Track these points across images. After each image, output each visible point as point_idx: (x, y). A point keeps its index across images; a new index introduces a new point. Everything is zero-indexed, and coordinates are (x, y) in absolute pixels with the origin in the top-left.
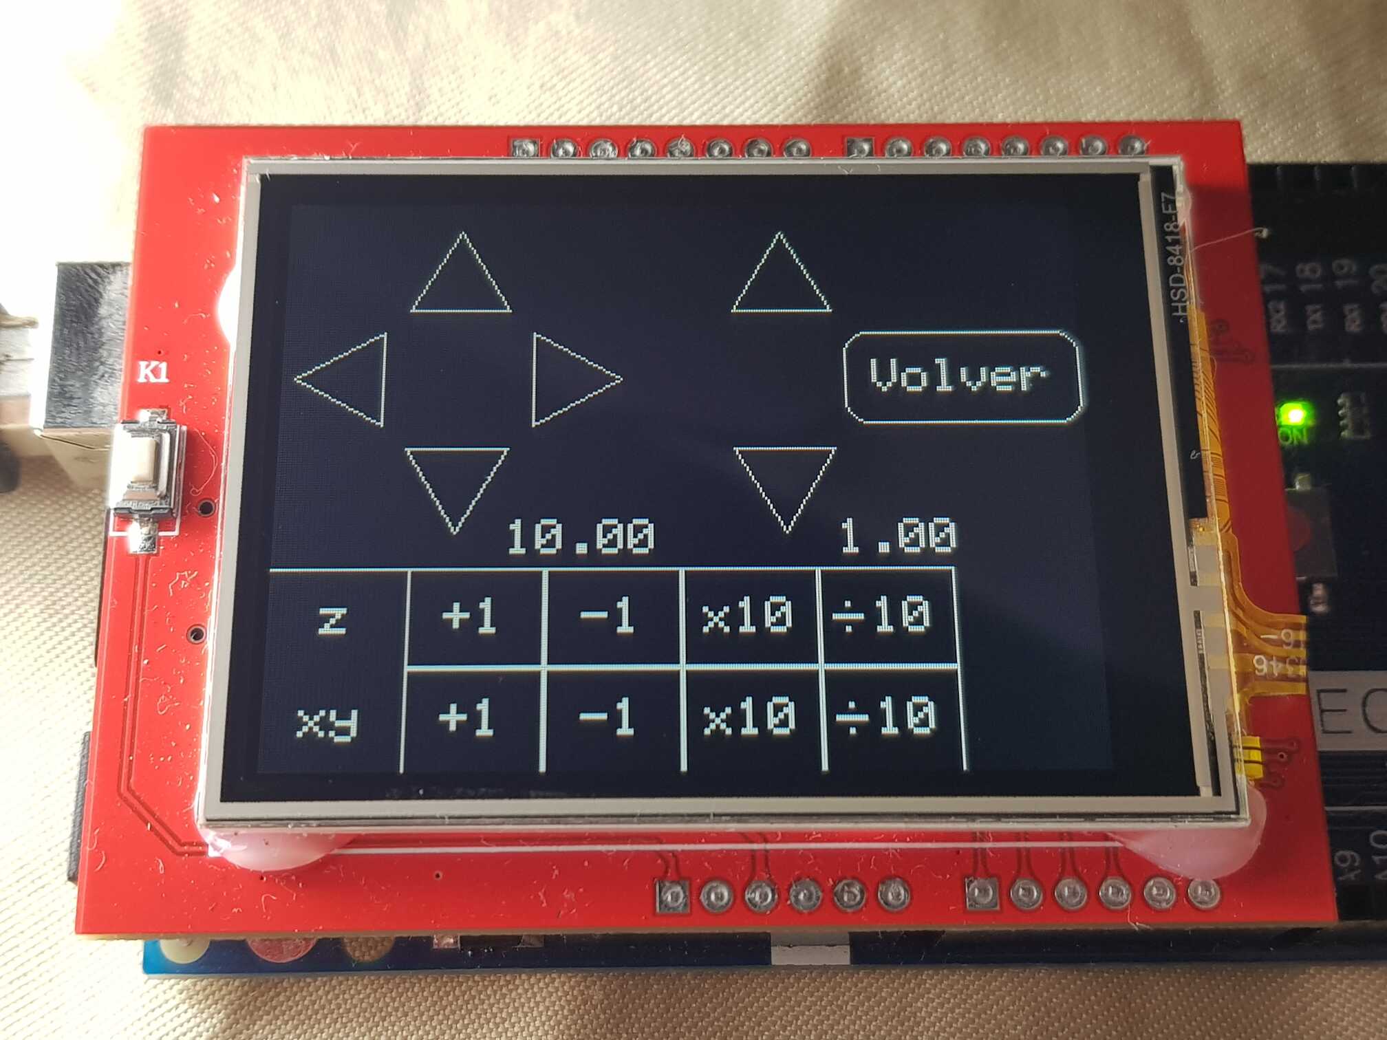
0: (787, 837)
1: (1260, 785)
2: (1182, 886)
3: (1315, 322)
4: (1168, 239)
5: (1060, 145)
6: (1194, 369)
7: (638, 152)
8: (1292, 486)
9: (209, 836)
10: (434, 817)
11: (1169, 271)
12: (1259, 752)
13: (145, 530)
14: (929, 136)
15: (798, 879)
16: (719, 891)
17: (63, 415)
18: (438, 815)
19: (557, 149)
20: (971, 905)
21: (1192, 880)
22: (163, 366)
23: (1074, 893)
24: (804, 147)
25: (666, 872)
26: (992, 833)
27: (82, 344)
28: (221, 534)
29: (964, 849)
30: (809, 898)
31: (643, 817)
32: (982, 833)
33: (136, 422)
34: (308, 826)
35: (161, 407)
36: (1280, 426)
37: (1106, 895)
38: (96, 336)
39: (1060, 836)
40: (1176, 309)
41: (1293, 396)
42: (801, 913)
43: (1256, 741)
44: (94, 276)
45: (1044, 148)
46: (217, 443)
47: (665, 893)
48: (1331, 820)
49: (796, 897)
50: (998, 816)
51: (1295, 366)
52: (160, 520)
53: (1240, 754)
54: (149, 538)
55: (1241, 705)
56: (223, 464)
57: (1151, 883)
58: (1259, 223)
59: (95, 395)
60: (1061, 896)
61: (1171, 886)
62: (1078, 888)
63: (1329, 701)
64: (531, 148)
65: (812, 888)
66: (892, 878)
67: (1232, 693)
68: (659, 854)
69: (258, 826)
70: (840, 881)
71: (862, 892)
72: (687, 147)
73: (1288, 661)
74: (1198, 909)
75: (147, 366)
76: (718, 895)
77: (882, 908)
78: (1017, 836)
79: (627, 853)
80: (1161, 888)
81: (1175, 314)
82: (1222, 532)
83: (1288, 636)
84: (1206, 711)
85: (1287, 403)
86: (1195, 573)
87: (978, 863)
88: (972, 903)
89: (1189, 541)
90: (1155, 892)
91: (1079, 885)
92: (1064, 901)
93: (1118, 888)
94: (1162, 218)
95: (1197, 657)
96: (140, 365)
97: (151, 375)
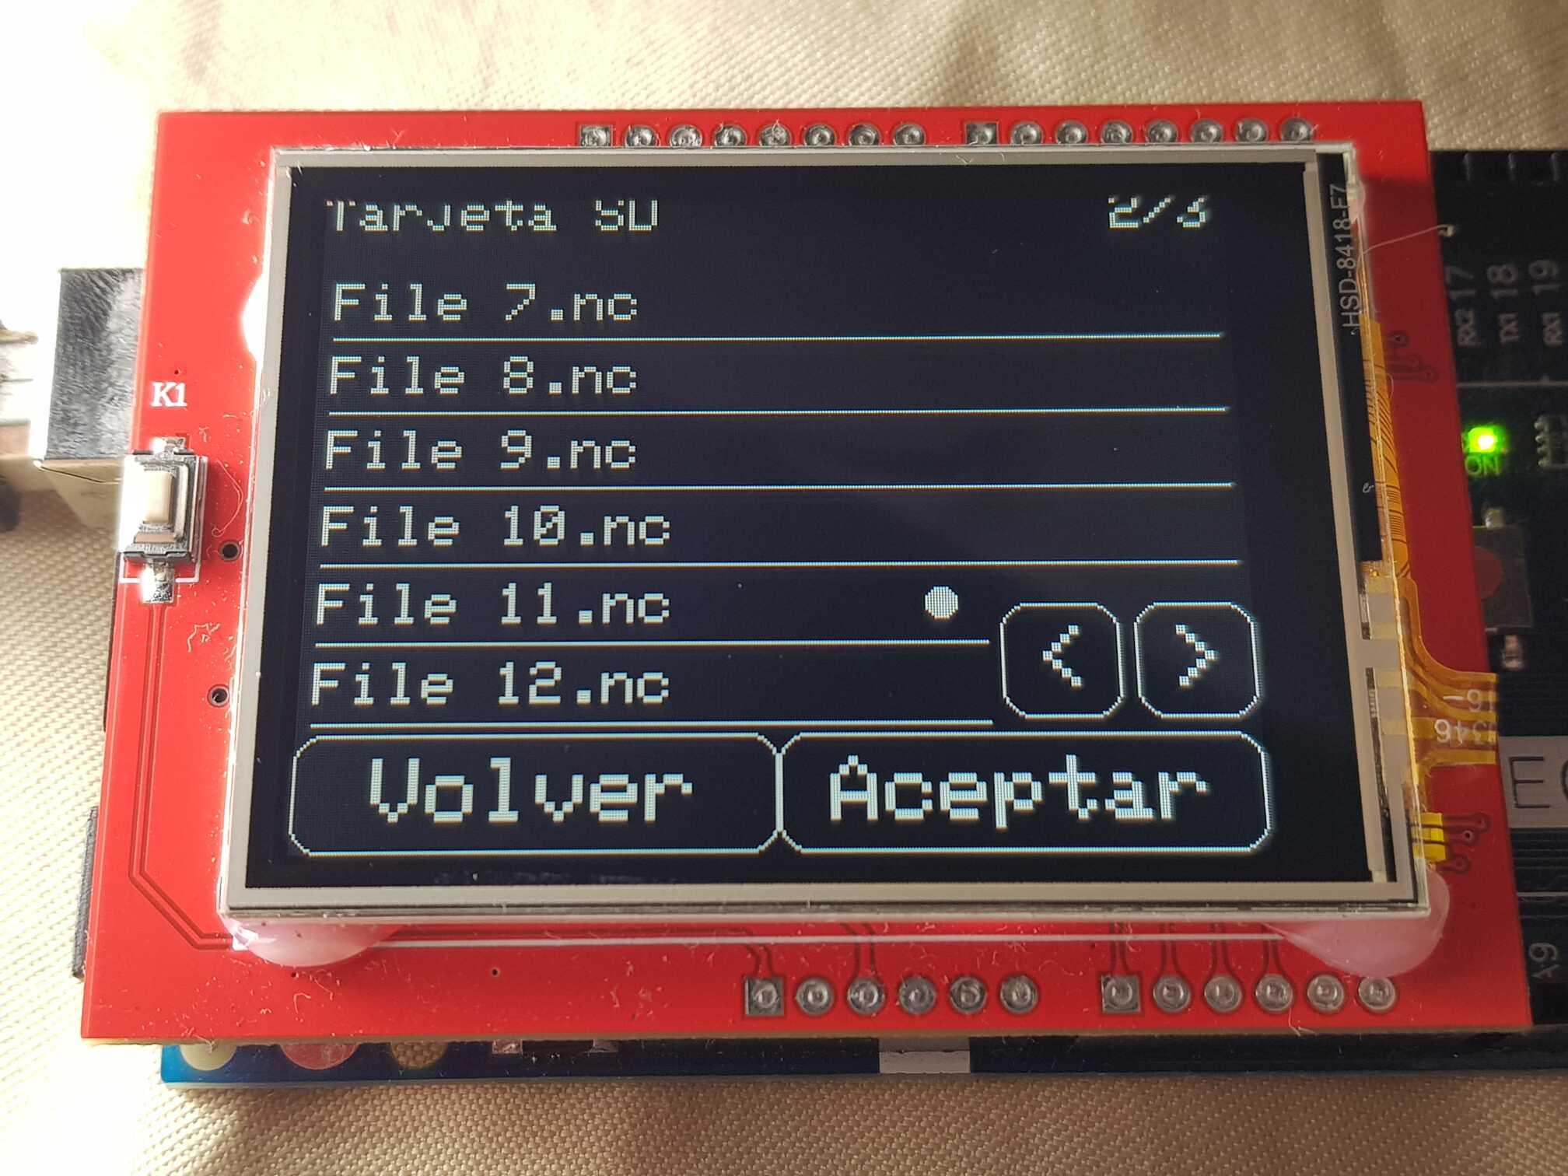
0: (896, 928)
1: (1443, 868)
2: (1351, 983)
3: (1508, 333)
4: (1338, 238)
5: (1213, 130)
6: (1367, 389)
7: (725, 140)
8: (1481, 522)
9: (233, 926)
10: (490, 906)
11: (1339, 276)
12: (1441, 831)
13: (160, 576)
14: (1063, 120)
15: (909, 976)
16: (817, 989)
17: (65, 444)
18: (494, 902)
19: (633, 136)
20: (1107, 1007)
21: (1363, 978)
22: (181, 388)
23: (1226, 993)
24: (917, 133)
25: (757, 968)
26: (1132, 925)
27: (88, 362)
28: (247, 580)
29: (1100, 942)
30: (921, 998)
31: (731, 906)
32: (1121, 924)
33: (149, 453)
34: (346, 915)
35: (178, 435)
36: (1468, 454)
37: (1264, 995)
38: (104, 353)
39: (1211, 927)
40: (1347, 320)
41: (1483, 417)
42: (911, 1016)
43: (1438, 818)
44: (101, 284)
45: (1194, 133)
46: (241, 478)
47: (756, 992)
48: (1524, 908)
49: (907, 997)
50: (1139, 905)
51: (1485, 385)
52: (177, 565)
53: (1419, 833)
54: (165, 586)
55: (1420, 776)
56: (248, 500)
57: (1316, 981)
58: (1444, 219)
59: (103, 421)
60: (1212, 996)
61: (1338, 983)
62: (1231, 987)
63: (1523, 771)
64: (603, 136)
65: (925, 988)
66: (1016, 975)
67: (1410, 763)
68: (749, 948)
69: (288, 916)
70: (957, 978)
71: (982, 991)
72: (782, 134)
73: (1474, 726)
74: (1368, 1011)
75: (162, 388)
76: (816, 995)
77: (1007, 1011)
78: (1161, 928)
79: (714, 946)
80: (1327, 988)
81: (1345, 325)
82: (1399, 577)
83: (1475, 696)
84: (1380, 784)
85: (1475, 427)
86: (1367, 624)
87: (1116, 958)
88: (1109, 1004)
89: (1361, 587)
90: (1320, 992)
91: (1232, 984)
92: (1216, 1002)
93: (1278, 988)
94: (1331, 214)
95: (1369, 722)
96: (154, 387)
97: (166, 398)
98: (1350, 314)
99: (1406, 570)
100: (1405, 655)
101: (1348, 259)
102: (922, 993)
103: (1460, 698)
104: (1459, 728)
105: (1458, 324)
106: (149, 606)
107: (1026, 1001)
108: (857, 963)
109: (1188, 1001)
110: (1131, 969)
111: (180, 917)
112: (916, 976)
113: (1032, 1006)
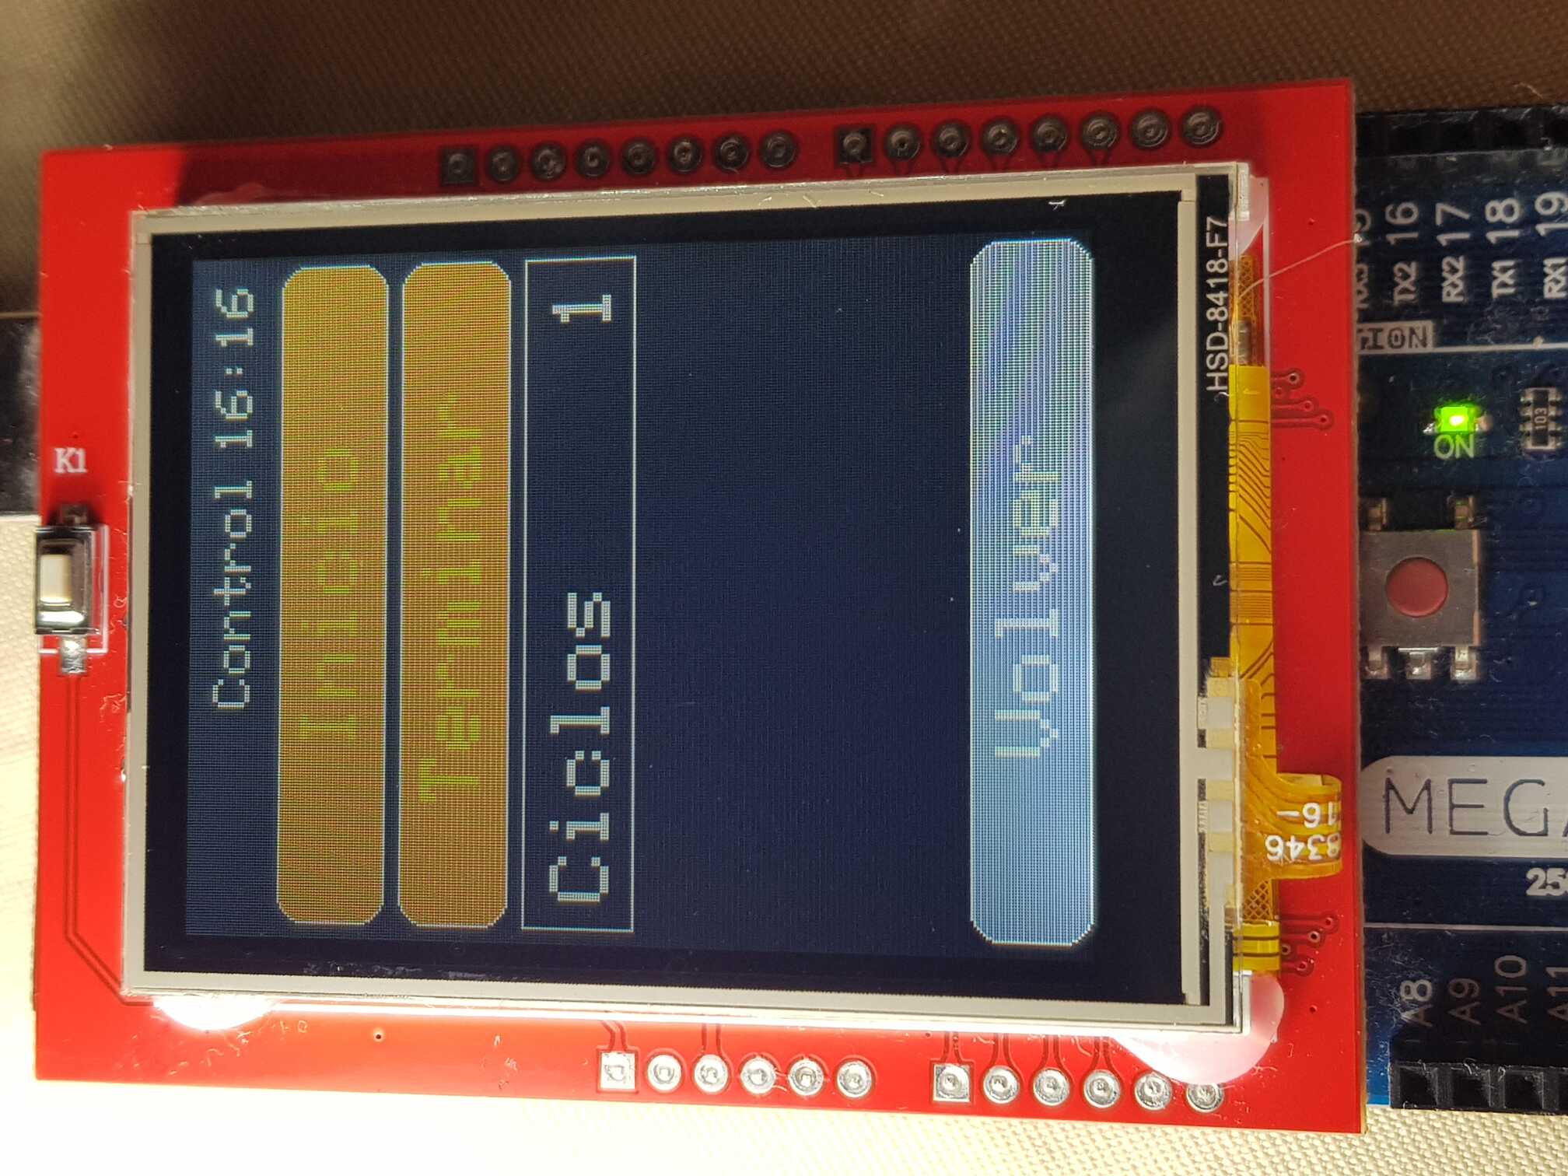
1: (1274, 974)
3: (1504, 285)
4: (1210, 283)
10: (354, 995)
11: (1208, 329)
12: (1275, 941)
15: (751, 1057)
20: (938, 1095)
21: (1188, 1085)
23: (1054, 1087)
25: (612, 1044)
29: (935, 1031)
30: (762, 1079)
36: (1437, 433)
37: (1092, 1091)
40: (1211, 382)
42: (753, 1097)
43: (1272, 928)
49: (749, 1077)
54: (78, 657)
57: (1142, 1081)
60: (1040, 1089)
61: (1167, 1084)
62: (1060, 1081)
63: (1462, 794)
66: (851, 1059)
68: (605, 1023)
70: (796, 1062)
73: (1311, 840)
74: (1196, 1113)
75: (65, 454)
77: (841, 1094)
80: (1155, 1088)
81: (1210, 388)
82: (1243, 679)
83: (1312, 811)
84: (1202, 903)
85: (1448, 405)
86: (1204, 731)
87: (949, 1049)
88: (940, 1093)
89: (1202, 689)
90: (1148, 1092)
91: (1061, 1079)
92: (1044, 1095)
93: (1106, 1084)
94: (1205, 254)
95: (1197, 837)
96: (56, 452)
97: (68, 464)
98: (1217, 375)
99: (1265, 657)
100: (1241, 766)
101: (1220, 309)
102: (764, 1074)
103: (1295, 814)
104: (1292, 844)
105: (1445, 274)
106: (66, 677)
107: (861, 1086)
108: (704, 1043)
109: (1016, 1093)
110: (963, 1059)
111: (109, 975)
112: (758, 1058)
113: (866, 1091)
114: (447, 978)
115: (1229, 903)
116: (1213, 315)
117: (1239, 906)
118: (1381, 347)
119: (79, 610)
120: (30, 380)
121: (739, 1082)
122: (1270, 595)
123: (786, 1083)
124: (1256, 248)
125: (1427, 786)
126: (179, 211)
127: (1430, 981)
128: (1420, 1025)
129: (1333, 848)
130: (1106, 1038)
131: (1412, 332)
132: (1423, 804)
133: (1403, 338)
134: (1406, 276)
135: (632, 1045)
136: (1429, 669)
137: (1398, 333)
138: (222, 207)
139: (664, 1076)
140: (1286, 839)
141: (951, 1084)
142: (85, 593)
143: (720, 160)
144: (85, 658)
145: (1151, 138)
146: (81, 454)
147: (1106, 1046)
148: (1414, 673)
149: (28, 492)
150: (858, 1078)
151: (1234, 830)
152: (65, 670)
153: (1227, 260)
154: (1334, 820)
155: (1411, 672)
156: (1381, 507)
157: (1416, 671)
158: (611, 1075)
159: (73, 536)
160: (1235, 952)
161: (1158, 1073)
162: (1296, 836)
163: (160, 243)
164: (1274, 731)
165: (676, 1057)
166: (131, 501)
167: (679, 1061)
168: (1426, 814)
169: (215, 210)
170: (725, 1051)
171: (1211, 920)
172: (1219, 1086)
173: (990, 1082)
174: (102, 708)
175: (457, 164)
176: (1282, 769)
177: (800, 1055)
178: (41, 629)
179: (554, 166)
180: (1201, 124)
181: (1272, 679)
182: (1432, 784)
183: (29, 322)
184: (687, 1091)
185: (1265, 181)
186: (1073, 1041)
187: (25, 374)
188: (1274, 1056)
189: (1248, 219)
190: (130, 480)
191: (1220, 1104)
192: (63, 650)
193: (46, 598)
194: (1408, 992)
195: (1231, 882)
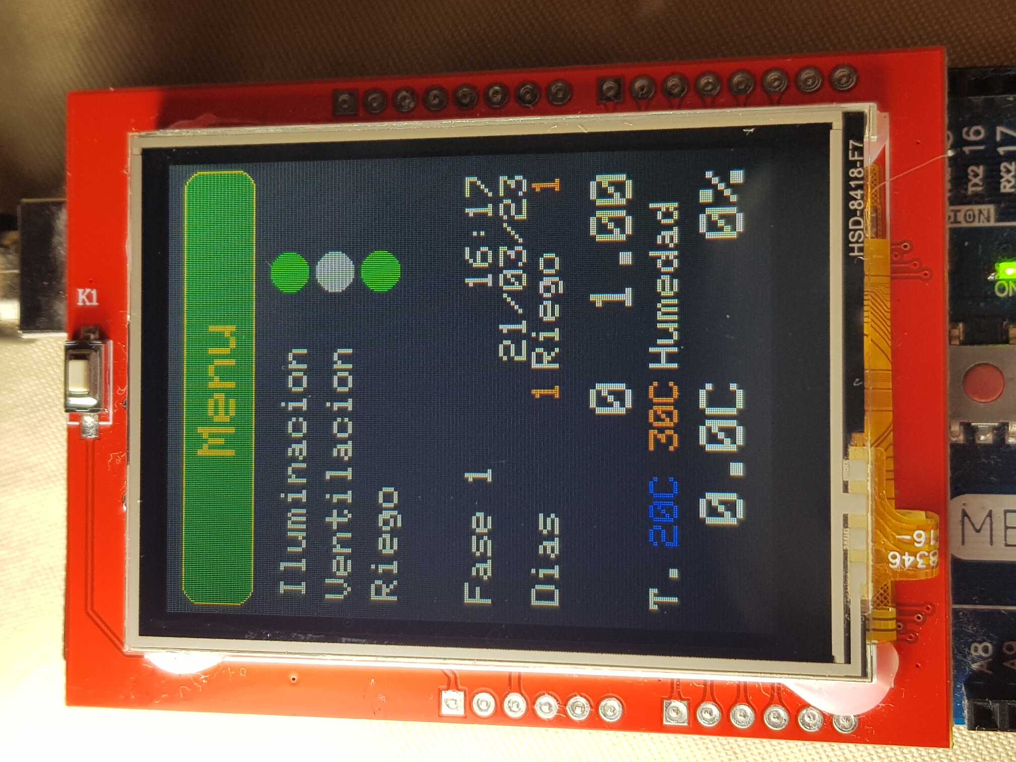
4: (852, 184)
11: (850, 215)
12: (894, 621)
17: (35, 324)
20: (667, 721)
21: (835, 715)
23: (744, 716)
25: (449, 685)
29: (664, 679)
30: (549, 709)
35: (94, 325)
36: (996, 280)
37: (769, 718)
42: (543, 721)
43: (891, 613)
49: (541, 708)
57: (803, 712)
60: (735, 717)
61: (819, 714)
62: (748, 712)
65: (552, 702)
66: (609, 696)
73: (918, 555)
74: (838, 733)
75: (84, 293)
77: (602, 719)
80: (811, 717)
81: (851, 254)
82: (873, 448)
83: (919, 536)
84: (846, 596)
85: (1004, 261)
86: (847, 482)
87: (674, 690)
88: (668, 719)
89: (846, 454)
90: (807, 719)
91: (748, 710)
92: (738, 721)
93: (779, 714)
94: (848, 165)
95: (842, 552)
96: (78, 292)
97: (86, 300)
98: (856, 246)
99: (888, 432)
100: (872, 505)
101: (858, 202)
102: (550, 706)
103: (908, 537)
104: (906, 557)
105: (1002, 174)
106: (86, 440)
107: (615, 714)
108: (510, 684)
109: (719, 720)
110: (683, 697)
111: (116, 638)
112: (546, 695)
113: (619, 718)
114: (341, 642)
115: (863, 596)
116: (853, 205)
117: (870, 598)
118: (960, 222)
119: (94, 397)
120: (61, 244)
121: (534, 711)
122: (891, 391)
123: (565, 712)
124: (881, 160)
125: (990, 515)
126: (159, 133)
127: (991, 643)
128: (983, 672)
129: (933, 560)
130: (779, 684)
131: (980, 212)
132: (987, 527)
133: (974, 216)
134: (976, 175)
135: (462, 685)
136: (991, 438)
137: (971, 213)
138: (189, 130)
139: (483, 706)
140: (902, 554)
141: (675, 713)
142: (98, 385)
143: (520, 99)
144: (98, 428)
145: (810, 86)
146: (94, 292)
147: (779, 689)
148: (981, 439)
149: (59, 317)
150: (613, 709)
151: (868, 548)
152: (84, 436)
153: (863, 169)
154: (934, 542)
155: (979, 439)
156: (959, 329)
157: (982, 438)
158: (448, 706)
159: (90, 348)
160: (867, 627)
161: (813, 707)
162: (909, 552)
163: (147, 154)
164: (893, 482)
165: (491, 694)
166: (129, 326)
167: (494, 697)
168: (988, 533)
169: (184, 132)
170: (525, 691)
171: (852, 607)
172: (855, 716)
173: (701, 712)
174: (110, 461)
175: (344, 101)
176: (898, 507)
177: (574, 693)
178: (68, 409)
179: (409, 103)
180: (843, 76)
181: (891, 448)
182: (993, 513)
183: (59, 205)
184: (499, 716)
185: (886, 114)
186: (757, 686)
187: (56, 239)
188: (892, 697)
189: (876, 140)
190: (128, 312)
191: (855, 728)
192: (83, 423)
193: (72, 389)
194: (976, 650)
195: (865, 582)
